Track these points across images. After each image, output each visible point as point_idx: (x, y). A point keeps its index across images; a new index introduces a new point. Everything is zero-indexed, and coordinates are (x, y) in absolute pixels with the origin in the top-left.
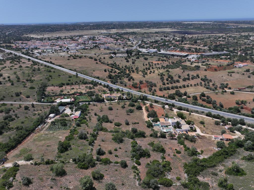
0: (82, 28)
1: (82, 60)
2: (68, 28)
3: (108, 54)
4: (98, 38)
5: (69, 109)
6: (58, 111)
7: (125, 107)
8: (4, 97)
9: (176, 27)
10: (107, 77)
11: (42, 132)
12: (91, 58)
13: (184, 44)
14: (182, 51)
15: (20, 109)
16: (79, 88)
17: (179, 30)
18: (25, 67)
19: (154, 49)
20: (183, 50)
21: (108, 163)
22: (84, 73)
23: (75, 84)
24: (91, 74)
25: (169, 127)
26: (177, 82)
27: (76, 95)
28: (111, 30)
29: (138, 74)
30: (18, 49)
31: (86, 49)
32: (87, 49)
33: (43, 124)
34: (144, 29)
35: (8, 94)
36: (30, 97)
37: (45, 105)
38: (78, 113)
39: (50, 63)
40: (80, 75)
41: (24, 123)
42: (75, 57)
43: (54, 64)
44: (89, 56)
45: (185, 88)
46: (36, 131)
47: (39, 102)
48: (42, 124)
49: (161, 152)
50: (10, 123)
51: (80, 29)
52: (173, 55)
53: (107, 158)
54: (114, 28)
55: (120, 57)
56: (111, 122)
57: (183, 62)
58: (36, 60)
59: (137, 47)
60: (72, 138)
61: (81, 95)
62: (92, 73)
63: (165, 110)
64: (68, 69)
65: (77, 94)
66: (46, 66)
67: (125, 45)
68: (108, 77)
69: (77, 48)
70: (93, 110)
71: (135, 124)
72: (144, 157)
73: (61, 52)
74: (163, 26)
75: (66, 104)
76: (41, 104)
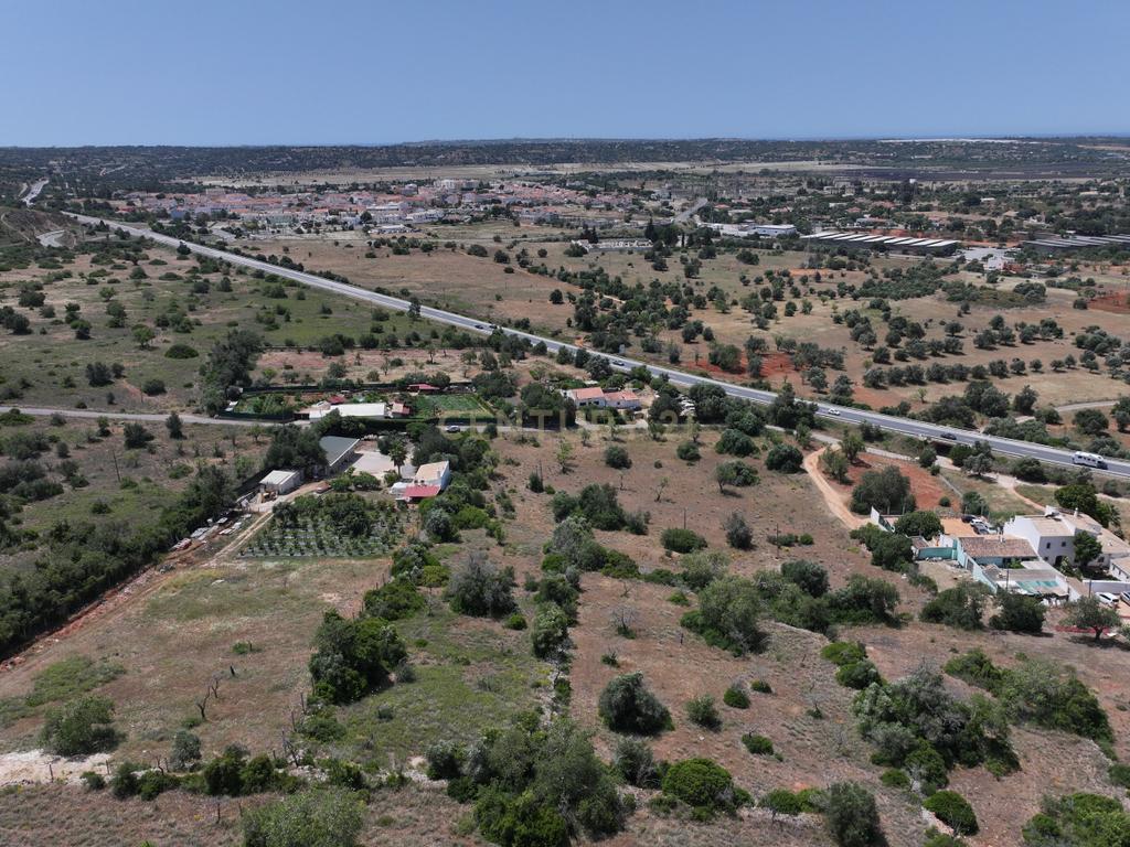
0: (428, 157)
1: (437, 259)
2: (369, 157)
3: (557, 240)
4: (502, 187)
5: (377, 453)
6: (317, 456)
7: (697, 457)
8: (26, 385)
9: (852, 154)
10: (569, 323)
11: (213, 563)
12: (479, 251)
13: (920, 209)
14: (920, 234)
15: (99, 441)
16: (430, 362)
17: (866, 167)
18: (160, 278)
19: (778, 222)
20: (926, 229)
21: (721, 805)
22: (447, 306)
23: (409, 344)
24: (486, 309)
25: (1023, 563)
26: (947, 352)
27: (414, 390)
28: (557, 165)
29: (725, 316)
30: (137, 217)
31: (452, 222)
32: (458, 221)
33: (222, 520)
34: (706, 163)
35: (52, 374)
36: (167, 389)
37: (243, 429)
38: (434, 474)
39: (281, 265)
40: (426, 312)
41: (110, 511)
42: (401, 248)
43: (300, 268)
44: (468, 246)
45: (1005, 380)
46: (171, 558)
47: (212, 416)
48: (215, 521)
49: (1079, 733)
50: (25, 507)
51: (419, 163)
52: (881, 247)
53: (705, 763)
54: (569, 160)
55: (621, 251)
56: (638, 530)
57: (945, 273)
58: (217, 254)
59: (691, 216)
60: (407, 607)
61: (440, 392)
62: (491, 307)
63: (942, 478)
64: (370, 290)
65: (422, 387)
66: (259, 275)
67: (632, 211)
68: (574, 323)
69: (409, 217)
70: (518, 464)
71: (789, 544)
72: (972, 764)
73: (335, 230)
74: (790, 154)
75: (361, 425)
76: (224, 426)
